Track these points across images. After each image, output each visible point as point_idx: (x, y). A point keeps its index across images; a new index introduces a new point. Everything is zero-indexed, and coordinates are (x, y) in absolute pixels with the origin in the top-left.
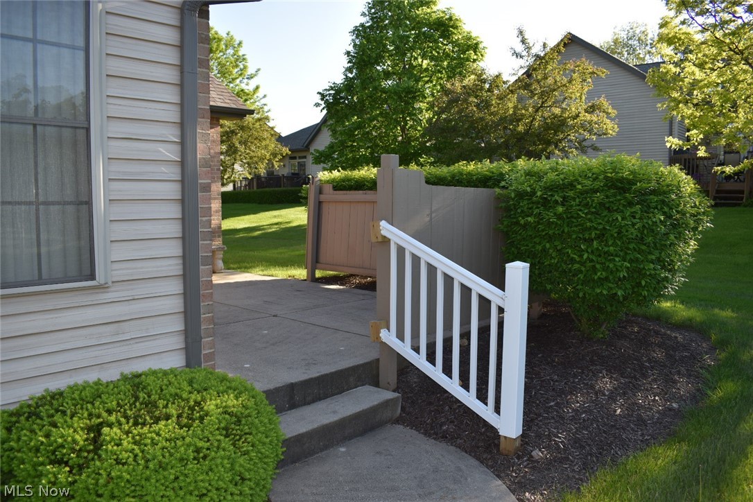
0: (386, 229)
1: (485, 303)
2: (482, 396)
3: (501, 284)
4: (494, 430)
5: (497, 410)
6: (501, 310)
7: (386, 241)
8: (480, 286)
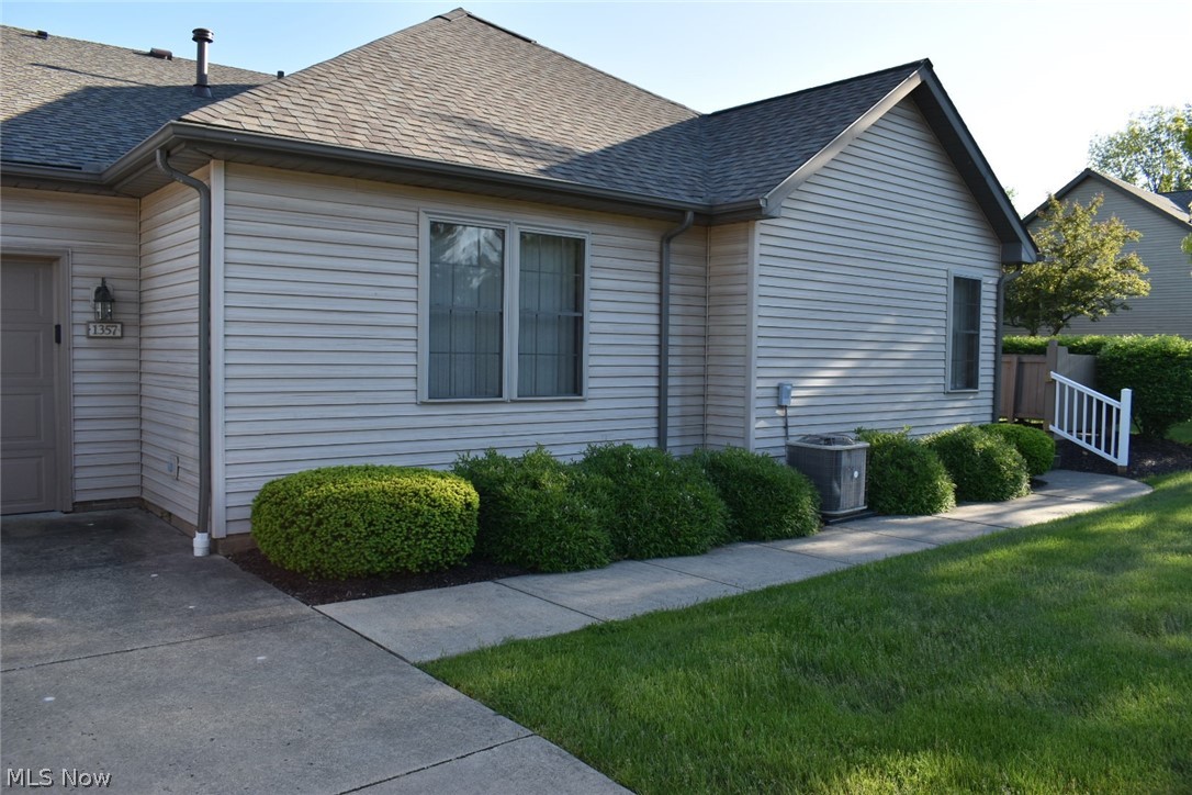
0: (1054, 375)
1: (1109, 408)
2: (1108, 451)
3: (1118, 399)
4: (1115, 464)
5: (1116, 456)
6: (1118, 411)
7: (1055, 381)
8: (1106, 400)
